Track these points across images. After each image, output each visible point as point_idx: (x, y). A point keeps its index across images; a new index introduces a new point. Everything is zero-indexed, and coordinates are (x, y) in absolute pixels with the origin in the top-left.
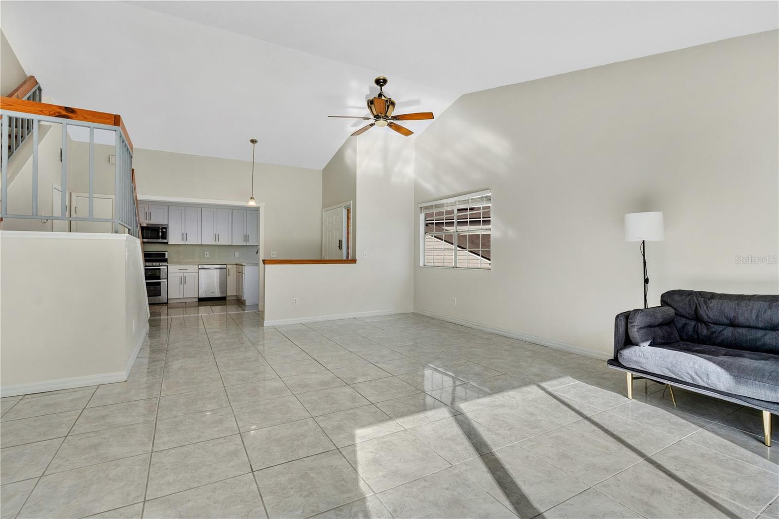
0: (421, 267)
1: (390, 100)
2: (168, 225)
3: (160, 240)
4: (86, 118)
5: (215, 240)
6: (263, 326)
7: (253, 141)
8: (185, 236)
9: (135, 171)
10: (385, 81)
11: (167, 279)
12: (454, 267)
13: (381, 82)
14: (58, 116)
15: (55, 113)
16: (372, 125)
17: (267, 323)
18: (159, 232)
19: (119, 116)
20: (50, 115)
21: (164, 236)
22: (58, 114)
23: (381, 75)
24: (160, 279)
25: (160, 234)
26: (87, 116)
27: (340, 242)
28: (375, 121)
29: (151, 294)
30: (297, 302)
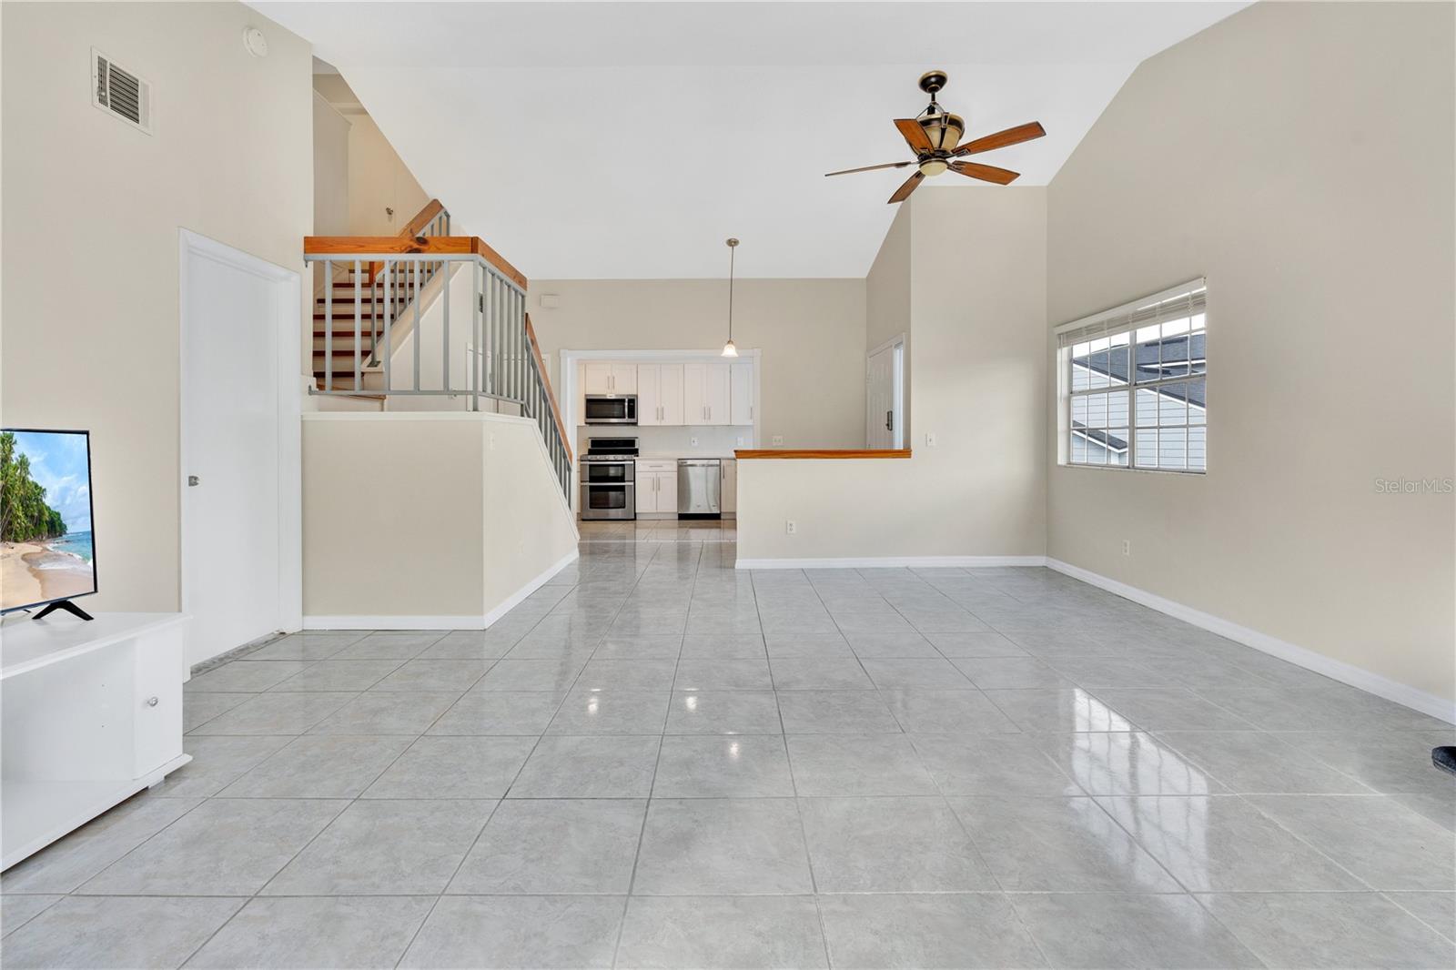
0: (1060, 466)
1: (946, 117)
2: (638, 396)
3: (625, 420)
4: (440, 249)
5: (706, 418)
6: (734, 567)
7: (732, 243)
8: (660, 413)
9: (530, 316)
10: (941, 80)
11: (634, 481)
12: (1128, 467)
13: (933, 83)
14: (410, 252)
15: (406, 249)
16: (919, 175)
17: (741, 564)
18: (624, 406)
19: (478, 238)
20: (401, 252)
21: (632, 413)
22: (409, 249)
23: (931, 68)
24: (624, 481)
25: (627, 409)
26: (441, 246)
27: (890, 415)
28: (920, 166)
29: (594, 504)
30: (794, 527)
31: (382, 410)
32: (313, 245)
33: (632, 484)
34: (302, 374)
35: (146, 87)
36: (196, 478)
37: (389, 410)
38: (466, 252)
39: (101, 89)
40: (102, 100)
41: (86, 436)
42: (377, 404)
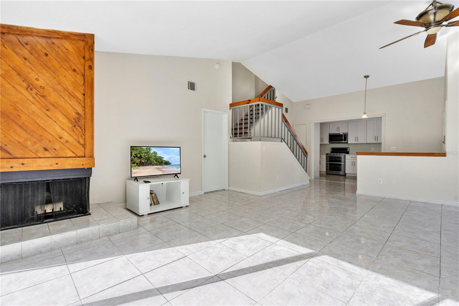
2: (348, 133)
3: (343, 142)
5: (375, 140)
6: (356, 193)
7: (367, 77)
8: (357, 139)
11: (345, 162)
14: (247, 104)
18: (342, 137)
21: (345, 139)
24: (341, 162)
25: (343, 138)
26: (253, 101)
29: (331, 169)
30: (381, 181)
31: (251, 141)
32: (231, 105)
33: (344, 163)
34: (229, 134)
35: (196, 83)
36: (206, 156)
37: (253, 141)
38: (258, 102)
39: (189, 87)
40: (189, 89)
41: (179, 148)
42: (250, 140)
